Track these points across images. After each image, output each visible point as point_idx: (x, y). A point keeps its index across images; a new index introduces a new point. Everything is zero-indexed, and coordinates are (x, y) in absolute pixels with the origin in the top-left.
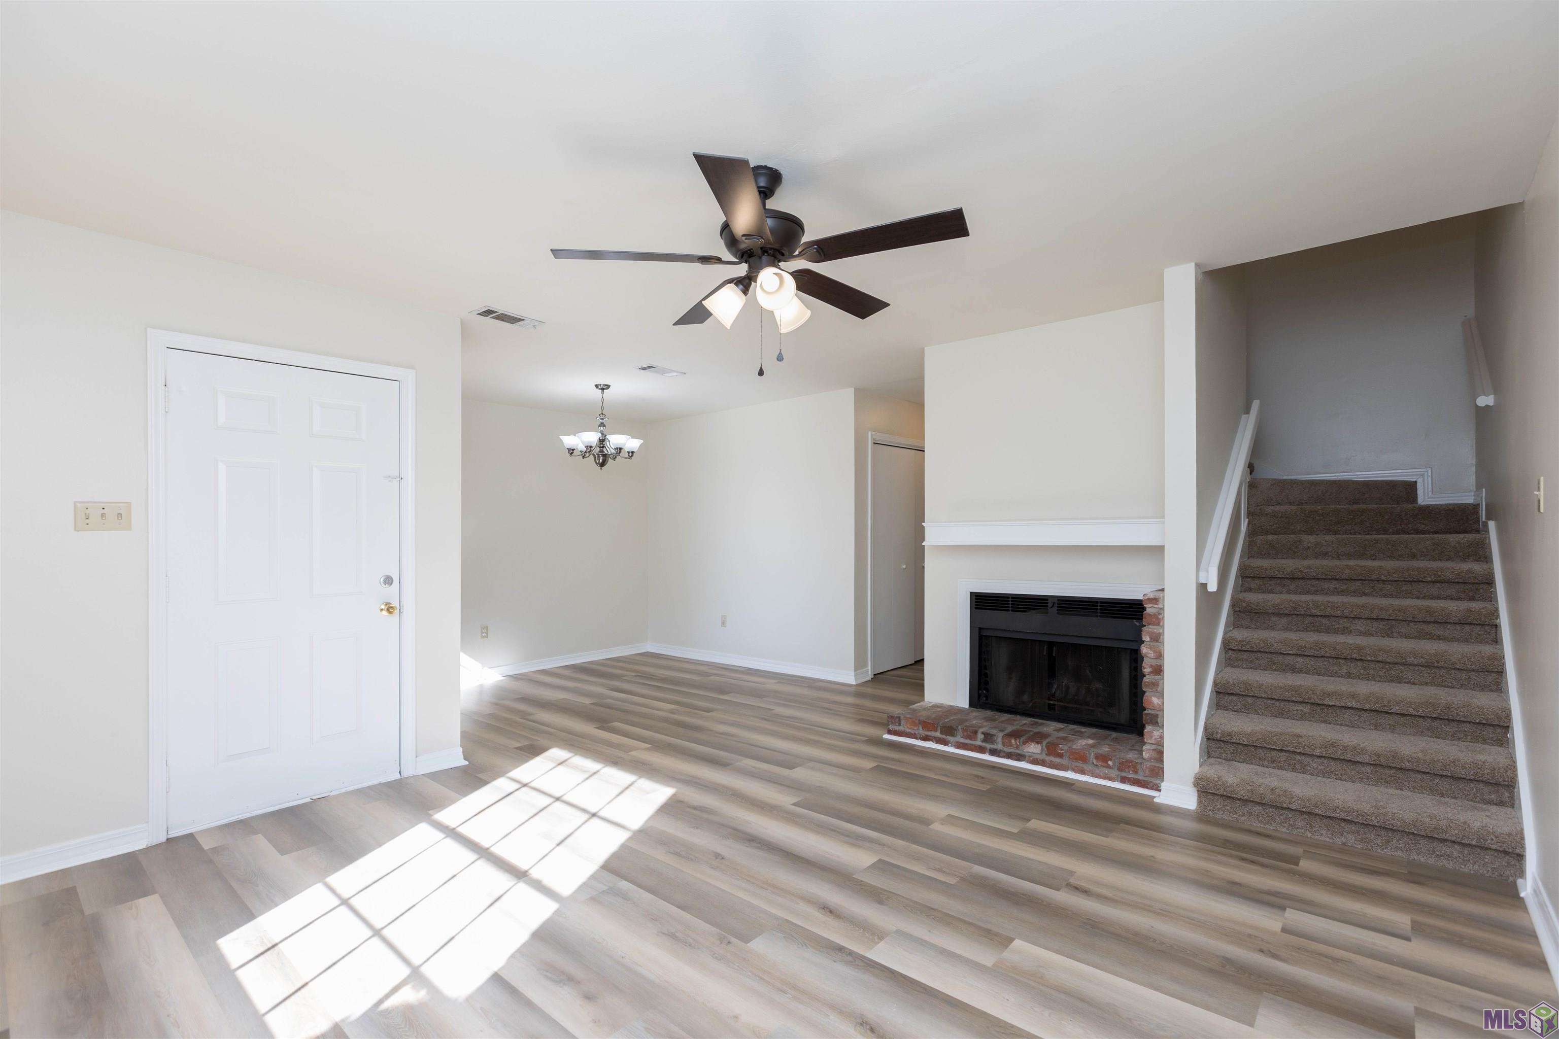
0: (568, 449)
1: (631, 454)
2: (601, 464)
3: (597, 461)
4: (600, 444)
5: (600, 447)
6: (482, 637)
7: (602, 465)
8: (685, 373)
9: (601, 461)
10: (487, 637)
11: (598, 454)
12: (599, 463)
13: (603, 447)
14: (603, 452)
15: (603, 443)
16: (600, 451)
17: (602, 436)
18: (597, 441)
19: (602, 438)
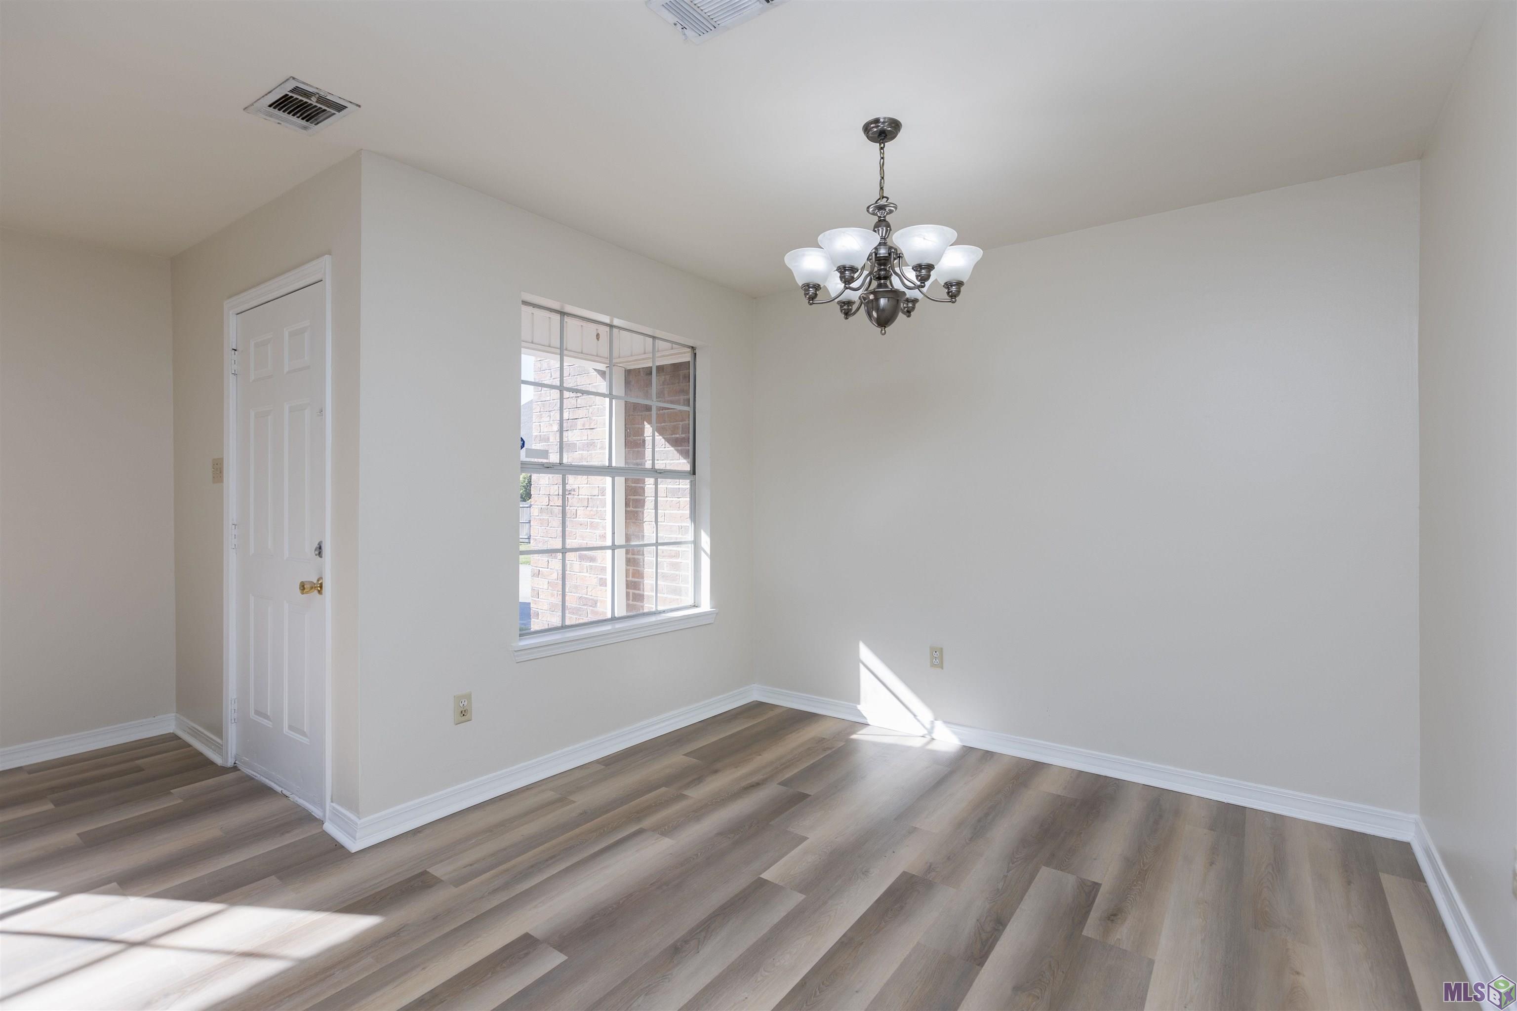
2: (882, 321)
3: (875, 314)
4: (879, 270)
5: (878, 278)
7: (886, 322)
9: (881, 313)
11: (876, 294)
12: (878, 319)
13: (885, 277)
14: (886, 286)
15: (886, 260)
16: (880, 286)
17: (884, 235)
18: (870, 255)
19: (883, 243)
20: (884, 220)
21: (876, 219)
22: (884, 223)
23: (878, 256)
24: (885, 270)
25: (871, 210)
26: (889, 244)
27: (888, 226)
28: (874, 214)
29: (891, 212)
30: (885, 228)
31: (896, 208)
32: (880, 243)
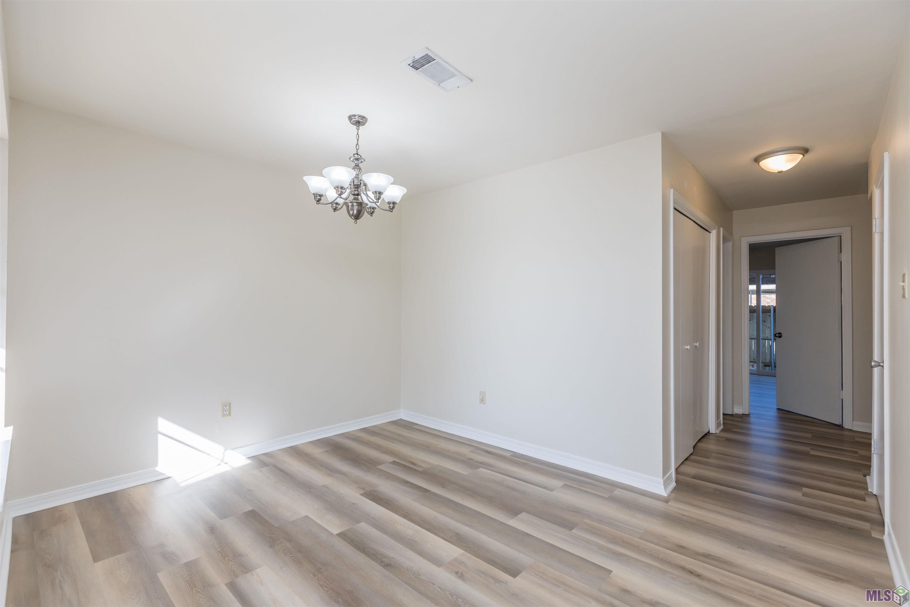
0: (314, 194)
1: (392, 205)
2: (355, 216)
3: (351, 212)
4: (355, 190)
5: (354, 195)
6: (224, 415)
7: (357, 217)
8: (472, 80)
9: (355, 212)
10: (230, 415)
11: (351, 202)
12: (353, 215)
13: (358, 195)
14: (358, 199)
15: (359, 186)
16: (355, 199)
17: (358, 173)
18: (351, 182)
19: (357, 176)
20: (358, 166)
21: (354, 165)
22: (358, 167)
23: (355, 183)
24: (358, 191)
25: (351, 159)
26: (360, 178)
27: (360, 169)
28: (353, 161)
29: (362, 162)
30: (358, 170)
31: (364, 161)
32: (355, 177)
